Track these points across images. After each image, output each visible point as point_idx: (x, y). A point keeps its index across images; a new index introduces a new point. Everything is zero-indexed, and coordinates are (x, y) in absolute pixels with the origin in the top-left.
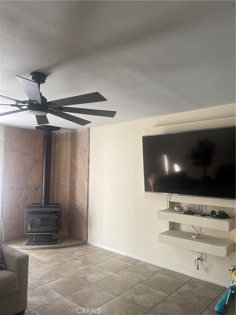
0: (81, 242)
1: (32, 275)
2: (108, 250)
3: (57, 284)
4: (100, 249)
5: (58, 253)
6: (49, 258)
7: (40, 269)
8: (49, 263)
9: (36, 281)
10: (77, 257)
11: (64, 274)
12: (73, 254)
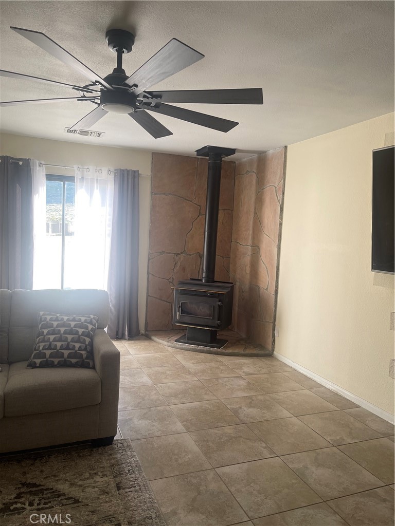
0: (262, 352)
1: (161, 386)
2: (305, 374)
3: (188, 410)
4: (290, 370)
5: (218, 362)
6: (200, 367)
7: (178, 381)
8: (195, 374)
9: (161, 398)
10: (243, 374)
11: (206, 397)
12: (240, 369)
